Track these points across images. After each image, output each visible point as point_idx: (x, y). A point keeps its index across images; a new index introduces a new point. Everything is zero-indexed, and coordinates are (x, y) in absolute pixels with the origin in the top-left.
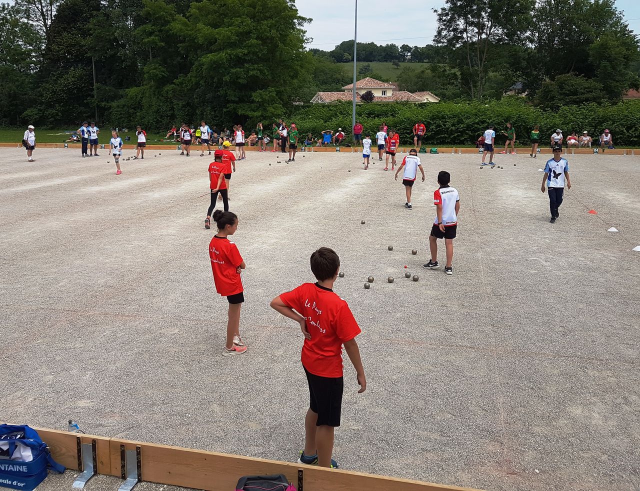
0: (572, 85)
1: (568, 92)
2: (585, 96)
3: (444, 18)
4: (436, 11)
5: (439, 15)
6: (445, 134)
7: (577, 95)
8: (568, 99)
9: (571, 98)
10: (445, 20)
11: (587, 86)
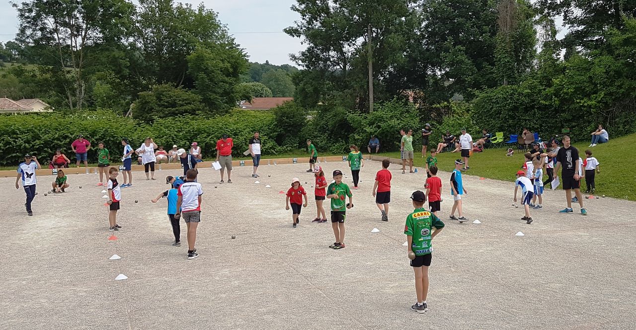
0: (171, 97)
1: (166, 104)
2: (184, 108)
3: (27, 14)
4: (15, 5)
5: (19, 10)
6: (17, 152)
7: (176, 107)
8: (167, 111)
9: (169, 110)
10: (28, 17)
11: (185, 98)
